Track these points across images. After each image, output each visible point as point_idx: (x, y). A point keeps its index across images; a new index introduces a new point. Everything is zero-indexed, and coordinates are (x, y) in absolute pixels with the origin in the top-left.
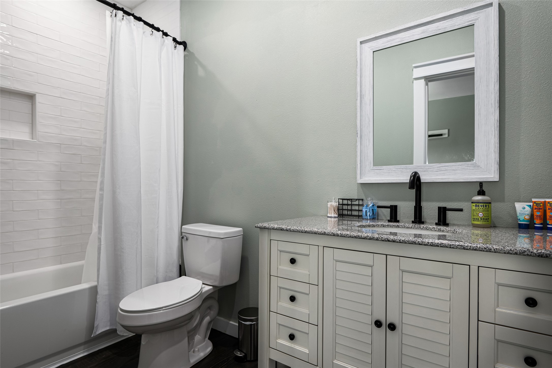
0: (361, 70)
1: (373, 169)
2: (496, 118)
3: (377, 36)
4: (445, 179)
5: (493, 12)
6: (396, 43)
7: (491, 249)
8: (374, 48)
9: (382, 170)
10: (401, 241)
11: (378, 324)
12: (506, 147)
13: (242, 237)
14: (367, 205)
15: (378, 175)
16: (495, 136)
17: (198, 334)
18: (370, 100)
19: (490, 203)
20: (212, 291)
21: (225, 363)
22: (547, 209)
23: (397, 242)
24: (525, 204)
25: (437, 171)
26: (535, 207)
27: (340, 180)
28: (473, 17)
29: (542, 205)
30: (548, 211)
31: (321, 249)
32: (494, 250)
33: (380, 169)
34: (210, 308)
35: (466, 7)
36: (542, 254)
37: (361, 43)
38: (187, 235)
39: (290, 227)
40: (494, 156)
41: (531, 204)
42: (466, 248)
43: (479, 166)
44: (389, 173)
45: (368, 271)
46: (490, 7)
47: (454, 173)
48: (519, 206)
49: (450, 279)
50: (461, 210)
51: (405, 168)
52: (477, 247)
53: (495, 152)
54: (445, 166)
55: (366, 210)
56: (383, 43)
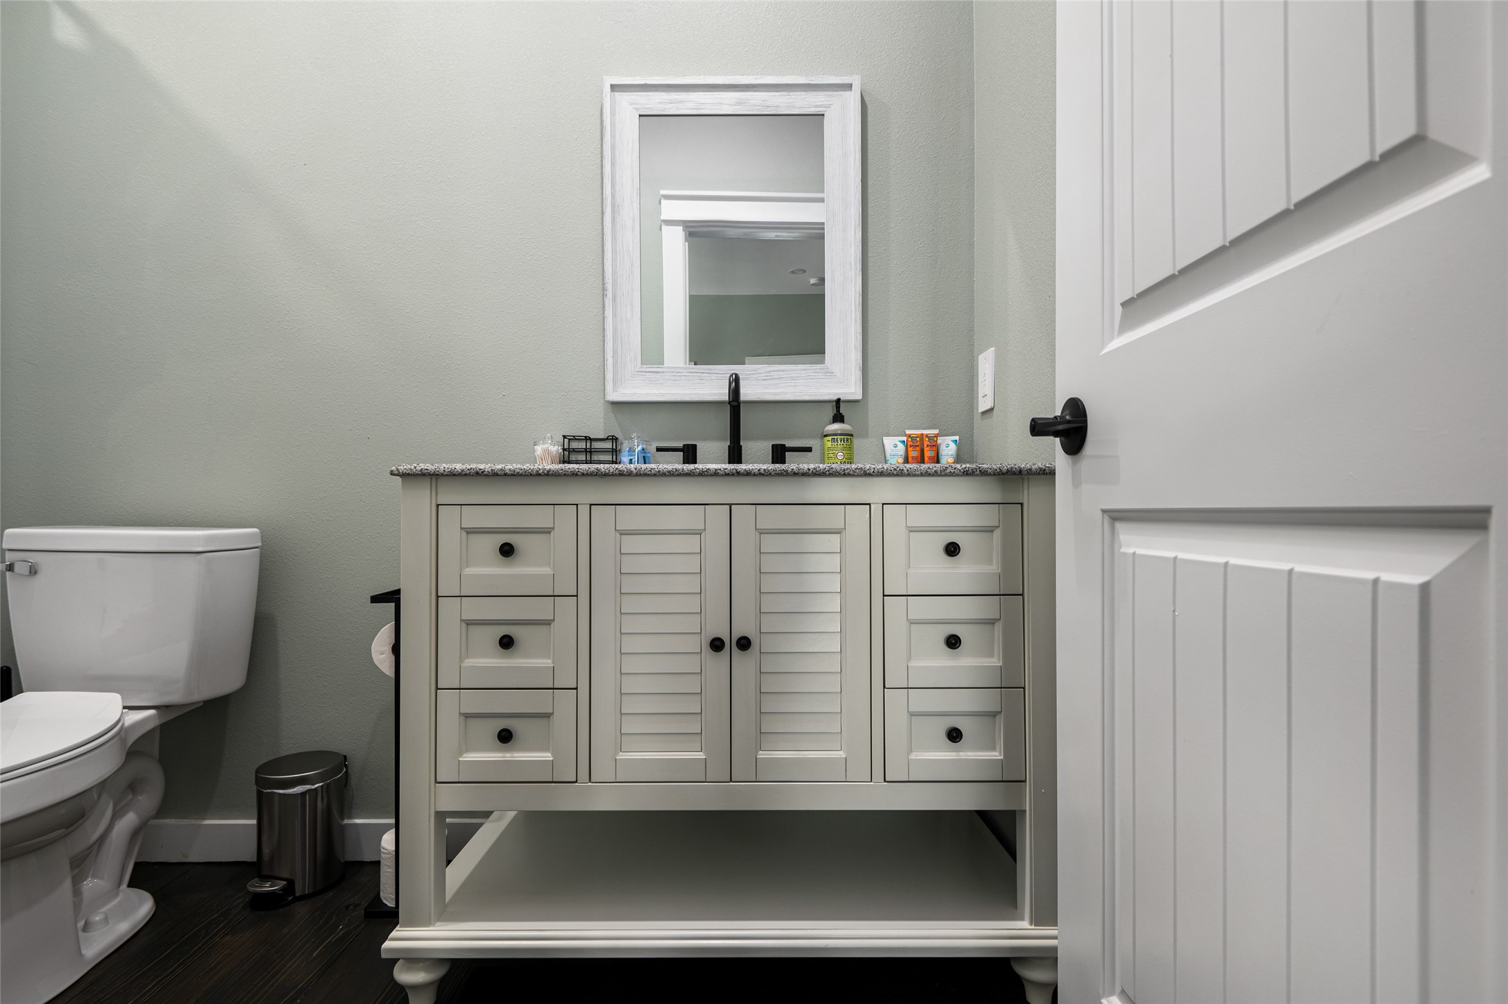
0: (613, 148)
1: (642, 372)
2: (858, 290)
3: (648, 83)
4: (781, 394)
5: (852, 100)
6: (688, 109)
7: (903, 470)
8: (642, 108)
9: (660, 374)
10: (762, 471)
11: (717, 645)
12: (869, 343)
13: (259, 554)
14: (630, 448)
15: (652, 384)
16: (856, 320)
17: (91, 873)
18: (634, 220)
19: (852, 435)
20: (156, 723)
21: (222, 925)
22: (925, 446)
23: (754, 475)
24: (897, 440)
25: (764, 380)
26: (910, 443)
27: (562, 396)
28: (822, 99)
29: (918, 439)
30: (926, 449)
31: (584, 510)
32: (908, 470)
33: (656, 372)
34: (133, 787)
35: (813, 78)
36: (967, 469)
37: (614, 88)
38: (33, 557)
39: (503, 466)
40: (855, 357)
41: (905, 439)
42: (868, 472)
43: (832, 373)
44: (676, 380)
45: (692, 543)
46: (848, 90)
47: (793, 384)
48: (889, 442)
49: (840, 533)
50: (809, 450)
51: (707, 371)
52: (883, 468)
53: (856, 348)
54: (778, 371)
55: (631, 458)
56: (661, 103)
